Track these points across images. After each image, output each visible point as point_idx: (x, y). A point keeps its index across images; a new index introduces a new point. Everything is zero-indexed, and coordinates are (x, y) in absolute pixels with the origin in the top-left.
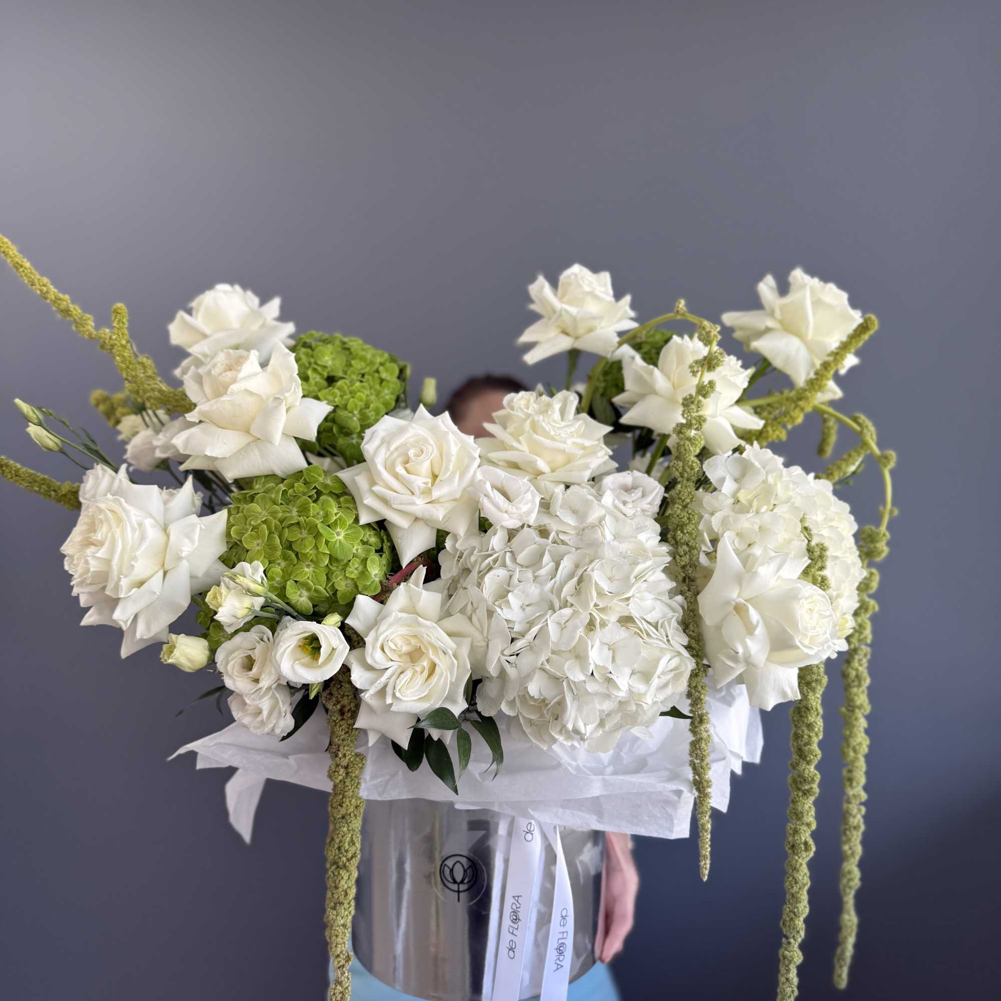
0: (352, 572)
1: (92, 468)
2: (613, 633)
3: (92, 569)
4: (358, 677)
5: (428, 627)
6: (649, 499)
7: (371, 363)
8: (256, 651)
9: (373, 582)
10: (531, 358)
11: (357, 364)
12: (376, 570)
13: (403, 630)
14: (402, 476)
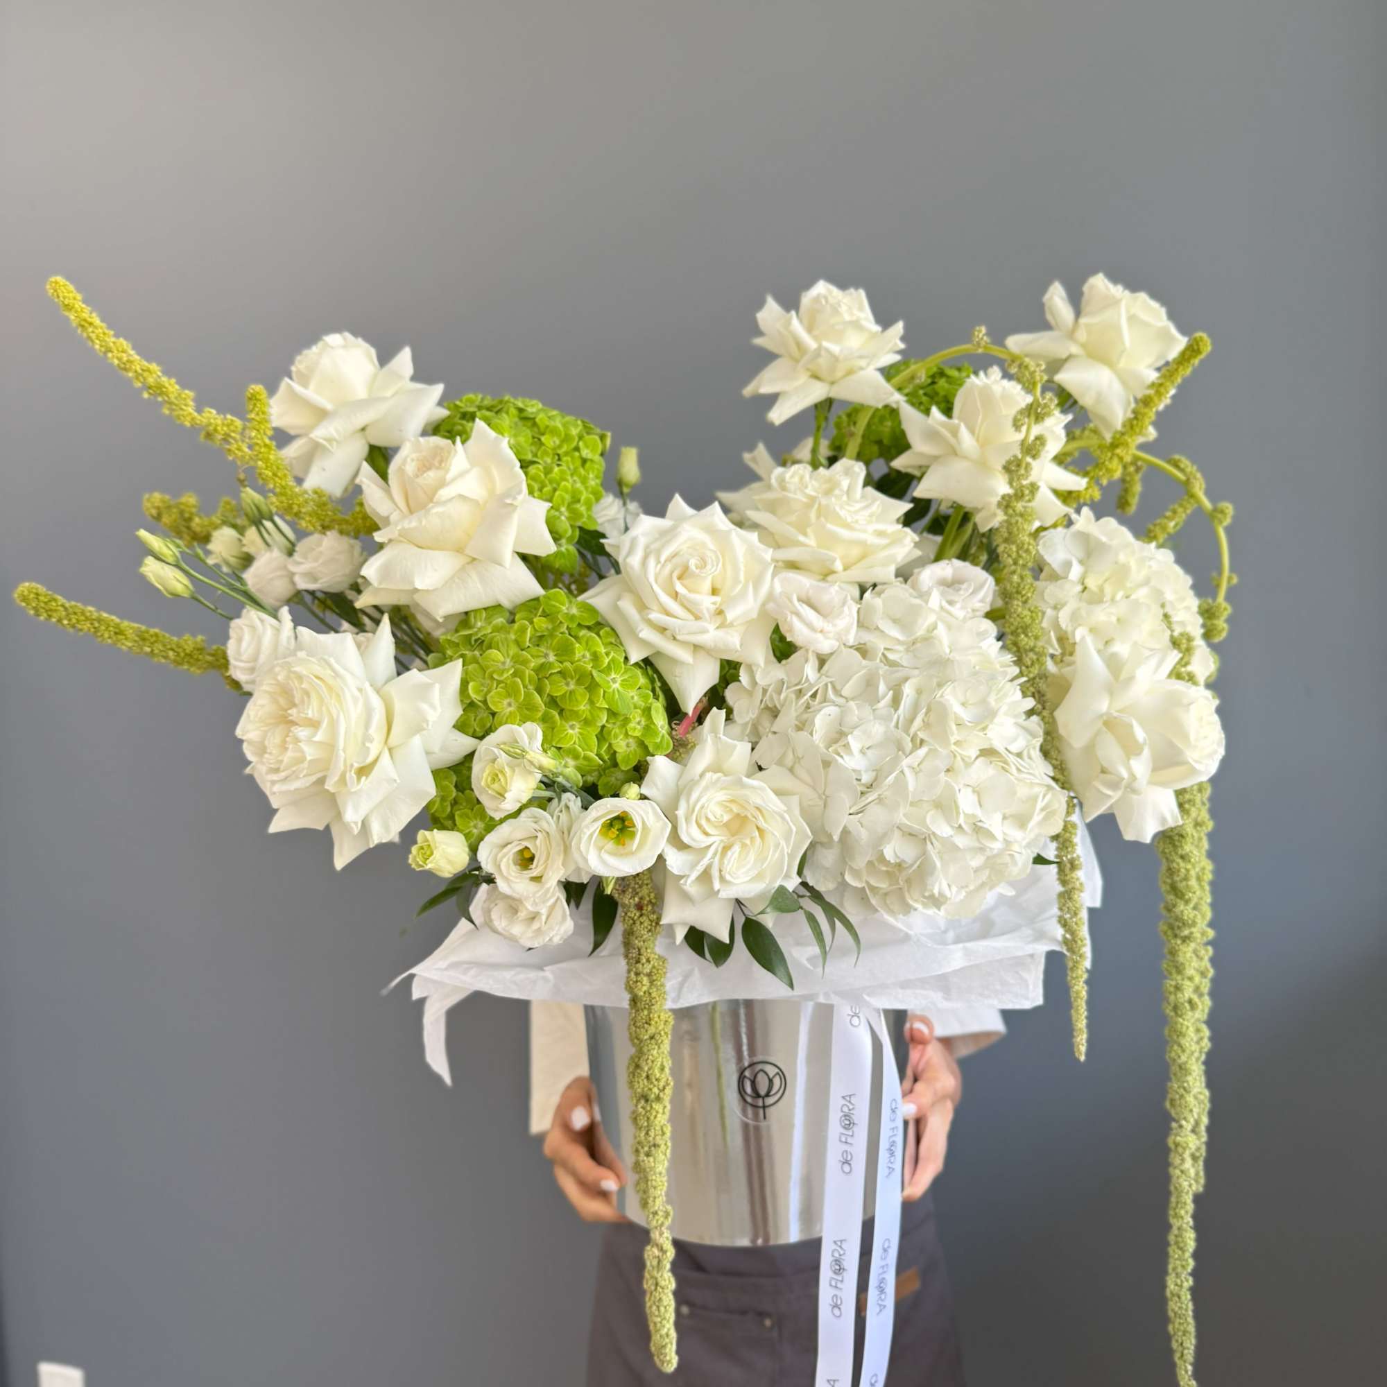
0: (635, 729)
1: (238, 616)
2: (982, 771)
3: (309, 758)
4: (675, 862)
5: (753, 788)
6: (981, 594)
7: (567, 438)
8: (538, 842)
9: (663, 736)
10: (778, 415)
11: (549, 441)
12: (660, 719)
13: (721, 796)
14: (684, 596)
